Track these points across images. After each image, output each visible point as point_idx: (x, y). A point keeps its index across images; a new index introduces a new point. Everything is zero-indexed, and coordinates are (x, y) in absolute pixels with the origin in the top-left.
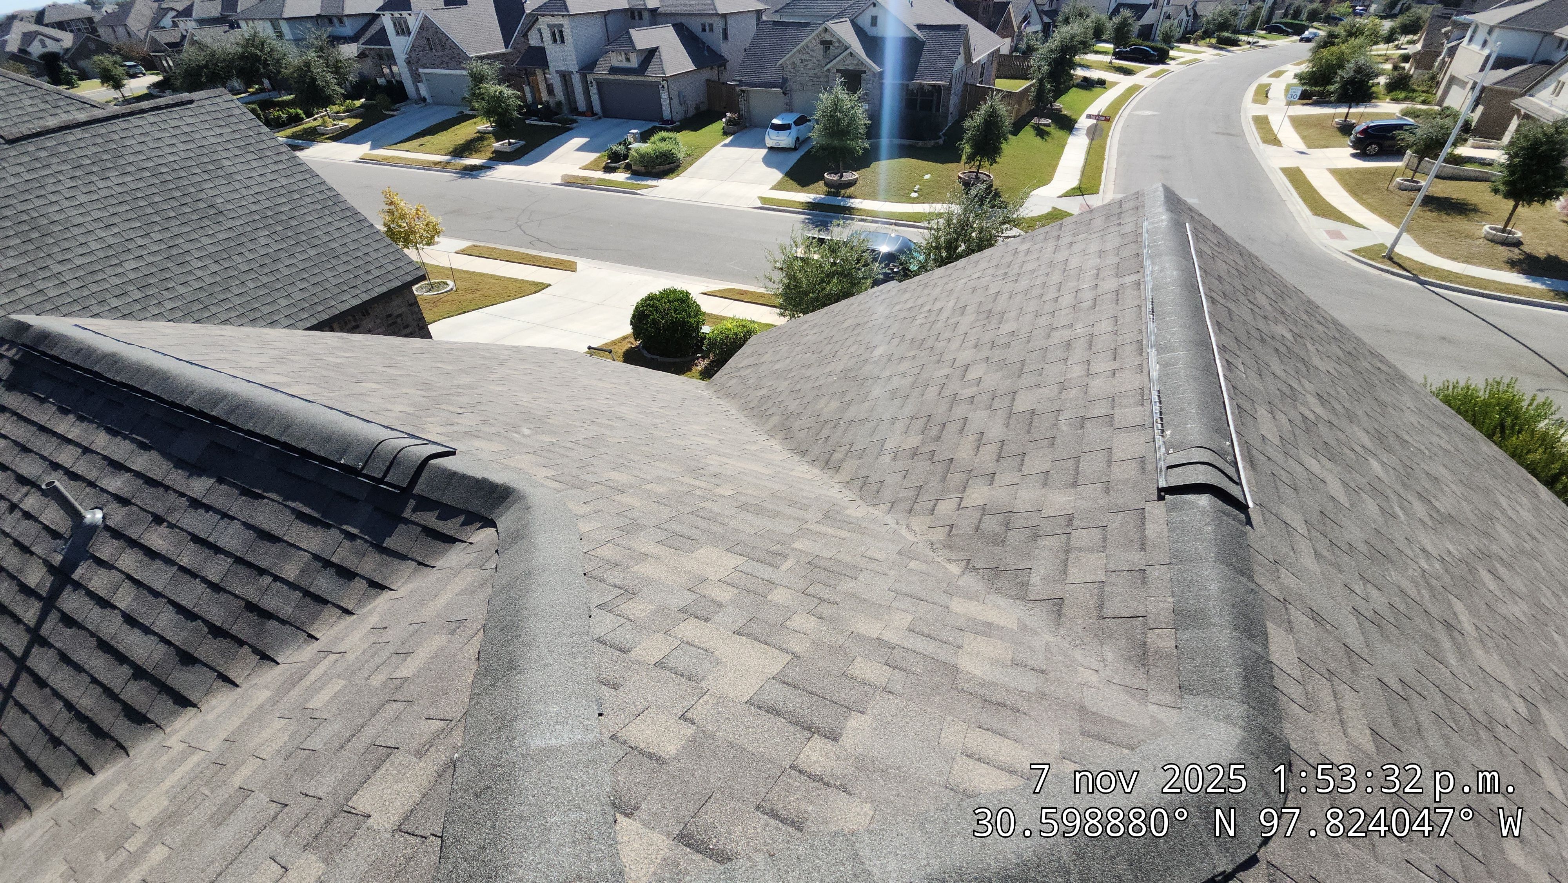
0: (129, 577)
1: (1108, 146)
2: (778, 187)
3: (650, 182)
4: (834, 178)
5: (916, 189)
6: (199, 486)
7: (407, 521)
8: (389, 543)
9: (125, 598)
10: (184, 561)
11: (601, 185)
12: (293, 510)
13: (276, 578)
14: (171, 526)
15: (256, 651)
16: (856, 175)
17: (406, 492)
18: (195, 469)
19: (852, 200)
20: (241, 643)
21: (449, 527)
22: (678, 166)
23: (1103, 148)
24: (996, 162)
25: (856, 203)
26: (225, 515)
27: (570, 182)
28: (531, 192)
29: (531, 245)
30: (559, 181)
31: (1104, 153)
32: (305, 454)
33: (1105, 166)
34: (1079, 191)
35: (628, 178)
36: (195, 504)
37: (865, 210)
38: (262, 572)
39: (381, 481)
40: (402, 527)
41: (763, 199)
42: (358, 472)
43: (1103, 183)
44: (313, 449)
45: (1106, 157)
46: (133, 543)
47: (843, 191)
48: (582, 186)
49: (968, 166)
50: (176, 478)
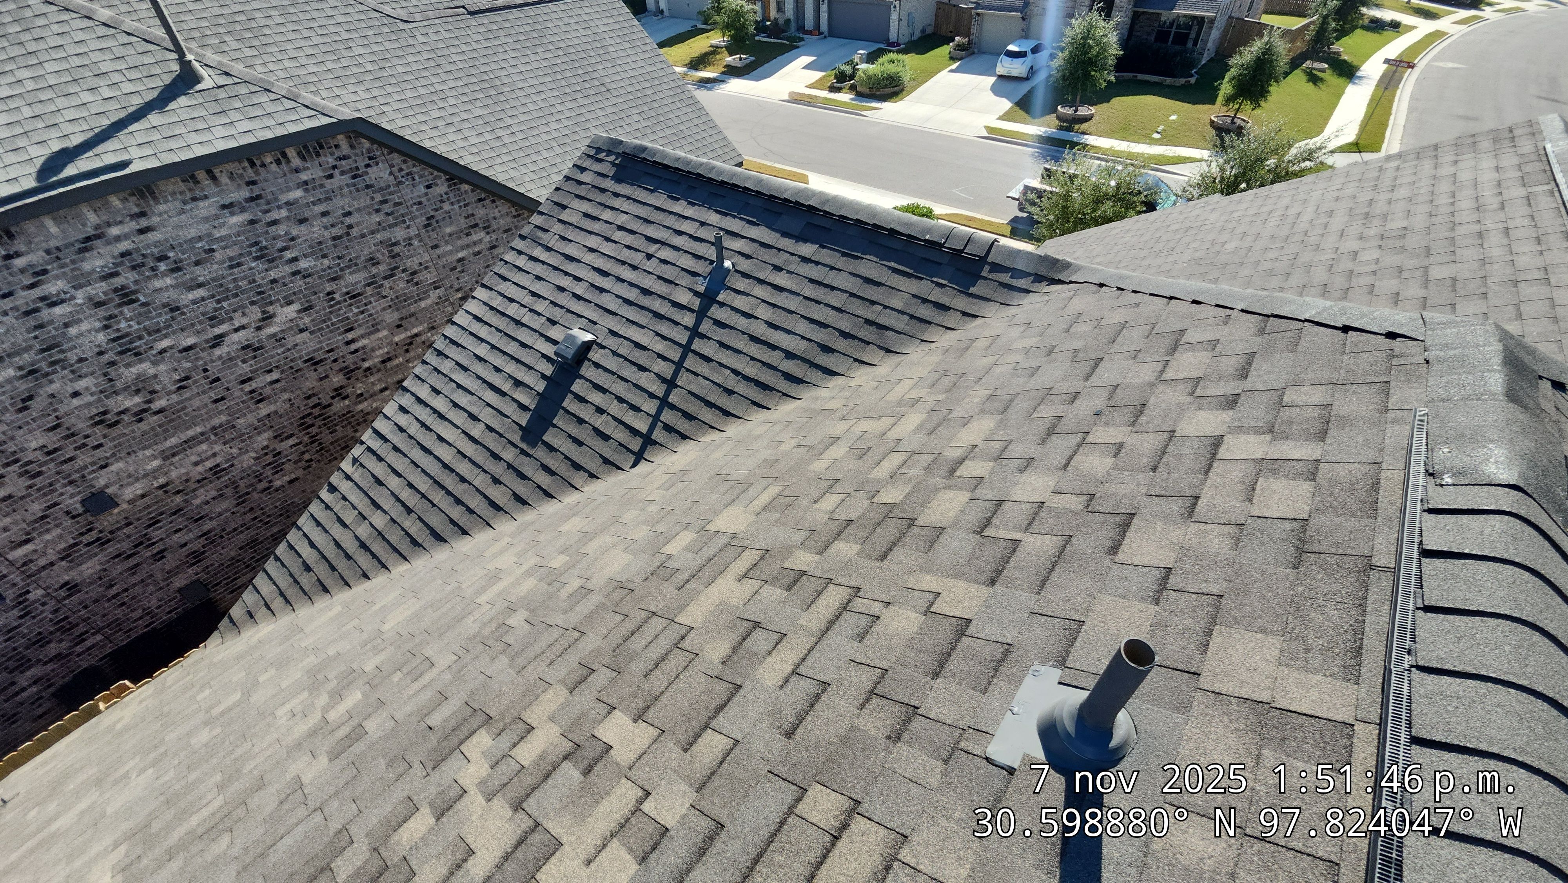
0: (763, 301)
1: (1396, 99)
2: (1005, 117)
3: (874, 104)
4: (1069, 111)
5: (1160, 129)
6: (807, 249)
7: (985, 278)
8: (972, 290)
9: (764, 312)
10: (807, 294)
11: (826, 104)
12: (889, 268)
13: (885, 307)
14: (788, 272)
15: (880, 347)
16: (1093, 110)
17: (983, 260)
18: (801, 238)
19: (1086, 137)
20: (868, 343)
21: (1022, 283)
22: (902, 90)
23: (1391, 101)
24: (1259, 106)
25: (1091, 140)
26: (832, 268)
27: (796, 99)
28: (759, 106)
29: (765, 156)
30: (786, 98)
31: (1391, 108)
32: (893, 232)
33: (1391, 122)
34: (1356, 147)
35: (852, 99)
36: (805, 260)
37: (1100, 148)
38: (873, 303)
39: (962, 251)
40: (980, 282)
41: (989, 129)
42: (942, 245)
43: (1386, 141)
44: (898, 228)
45: (1393, 111)
46: (761, 282)
47: (1076, 127)
48: (809, 104)
49: (1225, 108)
50: (786, 243)
